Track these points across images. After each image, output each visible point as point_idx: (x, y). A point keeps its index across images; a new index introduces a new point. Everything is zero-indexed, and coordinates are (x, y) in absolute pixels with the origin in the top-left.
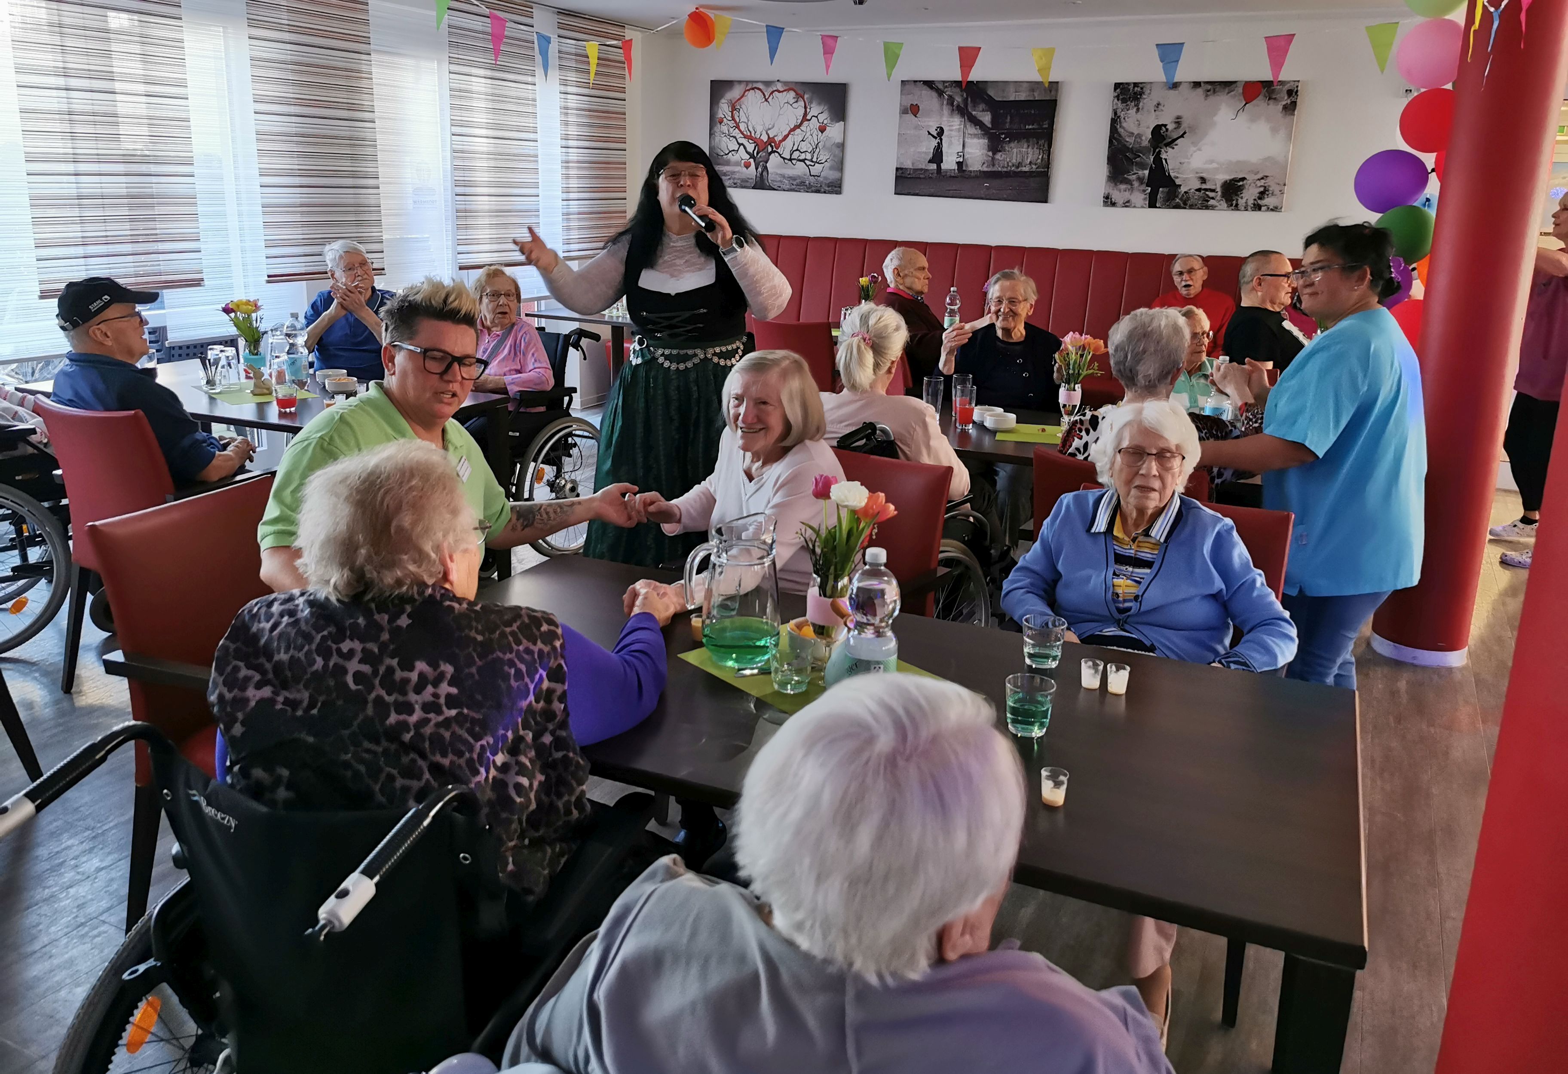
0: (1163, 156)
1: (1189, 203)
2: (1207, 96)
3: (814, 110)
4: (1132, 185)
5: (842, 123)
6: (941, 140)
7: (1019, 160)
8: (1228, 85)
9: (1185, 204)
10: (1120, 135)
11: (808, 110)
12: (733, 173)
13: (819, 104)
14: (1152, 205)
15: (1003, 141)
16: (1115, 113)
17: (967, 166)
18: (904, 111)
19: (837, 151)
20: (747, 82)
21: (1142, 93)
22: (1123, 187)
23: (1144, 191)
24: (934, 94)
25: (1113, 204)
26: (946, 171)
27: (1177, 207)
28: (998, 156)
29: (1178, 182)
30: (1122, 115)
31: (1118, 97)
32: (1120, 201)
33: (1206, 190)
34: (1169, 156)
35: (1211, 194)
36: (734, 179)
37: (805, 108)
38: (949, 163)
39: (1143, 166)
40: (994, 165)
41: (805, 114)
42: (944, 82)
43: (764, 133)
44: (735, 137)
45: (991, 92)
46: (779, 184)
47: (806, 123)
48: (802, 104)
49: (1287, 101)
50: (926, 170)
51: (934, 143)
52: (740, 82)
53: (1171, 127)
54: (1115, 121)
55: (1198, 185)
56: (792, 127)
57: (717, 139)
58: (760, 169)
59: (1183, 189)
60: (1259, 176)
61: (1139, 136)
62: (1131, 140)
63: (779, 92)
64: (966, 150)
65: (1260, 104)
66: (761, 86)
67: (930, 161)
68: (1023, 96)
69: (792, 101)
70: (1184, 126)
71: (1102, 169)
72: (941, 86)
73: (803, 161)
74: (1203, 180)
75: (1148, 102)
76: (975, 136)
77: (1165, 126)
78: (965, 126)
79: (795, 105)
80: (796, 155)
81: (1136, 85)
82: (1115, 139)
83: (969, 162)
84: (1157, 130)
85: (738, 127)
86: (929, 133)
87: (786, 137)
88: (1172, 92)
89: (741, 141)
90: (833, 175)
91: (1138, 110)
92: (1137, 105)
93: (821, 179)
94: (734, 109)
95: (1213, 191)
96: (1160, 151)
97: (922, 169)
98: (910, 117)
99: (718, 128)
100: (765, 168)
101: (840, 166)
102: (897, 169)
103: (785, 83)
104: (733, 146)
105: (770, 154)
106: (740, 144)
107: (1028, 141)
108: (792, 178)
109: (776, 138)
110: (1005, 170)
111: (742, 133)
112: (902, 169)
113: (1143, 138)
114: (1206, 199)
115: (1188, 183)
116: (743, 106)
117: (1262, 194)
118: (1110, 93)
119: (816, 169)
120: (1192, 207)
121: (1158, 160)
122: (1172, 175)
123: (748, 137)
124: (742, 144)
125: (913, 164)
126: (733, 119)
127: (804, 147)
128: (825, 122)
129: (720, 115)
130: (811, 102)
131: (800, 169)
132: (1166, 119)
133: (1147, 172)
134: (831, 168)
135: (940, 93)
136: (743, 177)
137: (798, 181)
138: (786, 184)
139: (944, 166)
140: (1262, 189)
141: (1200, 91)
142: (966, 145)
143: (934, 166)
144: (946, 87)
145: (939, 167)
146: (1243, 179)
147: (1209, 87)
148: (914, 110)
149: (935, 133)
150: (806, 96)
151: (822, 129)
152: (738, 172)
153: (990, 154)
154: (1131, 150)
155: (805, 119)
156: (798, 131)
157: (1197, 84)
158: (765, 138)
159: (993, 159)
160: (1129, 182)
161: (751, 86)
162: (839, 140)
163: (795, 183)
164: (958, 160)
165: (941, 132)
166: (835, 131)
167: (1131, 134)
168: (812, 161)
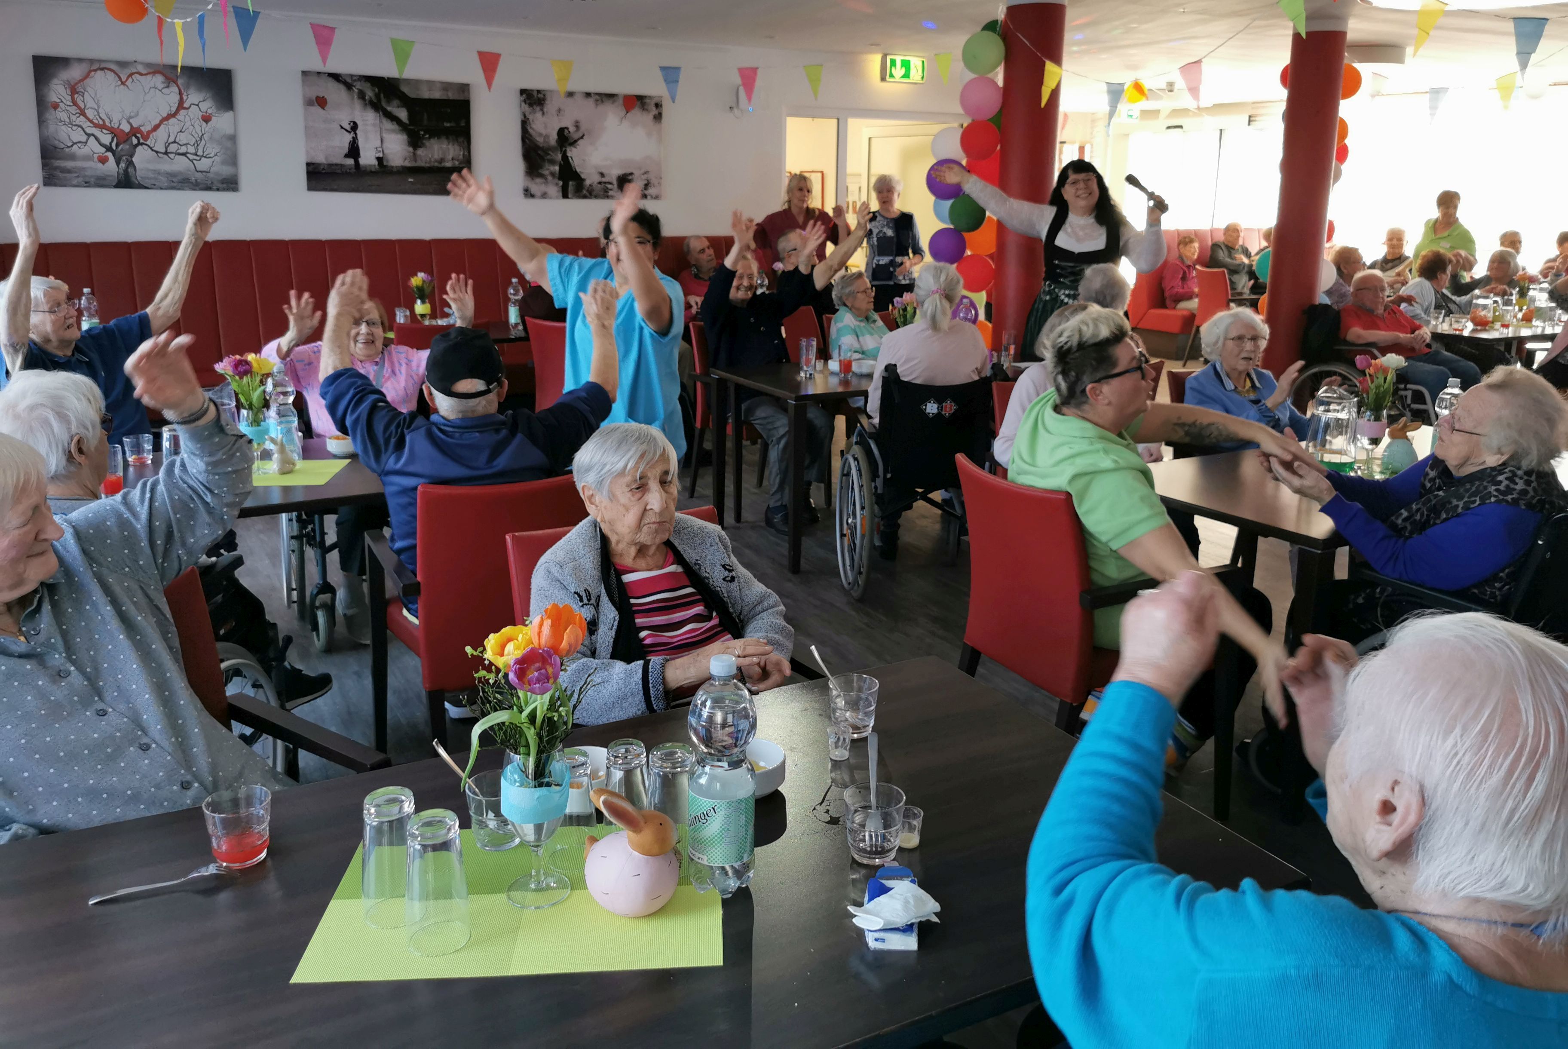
0: (569, 154)
1: (594, 193)
2: (597, 105)
3: (194, 97)
4: (546, 179)
5: (231, 112)
6: (356, 134)
7: (441, 156)
8: (611, 96)
9: (591, 194)
10: (531, 135)
11: (185, 97)
12: (84, 169)
13: (200, 90)
14: (565, 195)
15: (423, 137)
16: (525, 116)
17: (387, 161)
18: (309, 103)
19: (229, 144)
20: (92, 61)
21: (544, 99)
22: (538, 180)
23: (557, 184)
24: (342, 88)
25: (532, 196)
26: (366, 166)
27: (585, 197)
28: (420, 152)
29: (583, 176)
30: (530, 117)
31: (525, 101)
32: (538, 194)
33: (605, 183)
34: (573, 153)
35: (609, 186)
36: (85, 176)
37: (180, 94)
38: (368, 158)
39: (552, 162)
40: (416, 161)
41: (181, 102)
42: (352, 76)
43: (124, 122)
44: (79, 126)
45: (405, 89)
46: (153, 182)
47: (182, 112)
48: (175, 89)
49: (654, 112)
50: (342, 166)
51: (348, 137)
52: (80, 60)
53: (572, 129)
54: (525, 123)
55: (597, 178)
56: (165, 115)
57: (52, 128)
58: (123, 165)
59: (588, 183)
60: (643, 171)
61: (547, 136)
62: (540, 140)
63: (141, 74)
64: (385, 145)
65: (636, 113)
66: (113, 67)
67: (347, 156)
68: (437, 95)
69: (161, 86)
70: (583, 128)
71: (519, 165)
72: (349, 80)
73: (184, 154)
74: (602, 175)
75: (551, 106)
76: (393, 131)
77: (567, 128)
78: (381, 122)
79: (165, 91)
80: (173, 148)
81: (539, 92)
82: (529, 139)
83: (390, 157)
84: (561, 132)
85: (82, 113)
86: (342, 127)
87: (156, 128)
88: (569, 100)
89: (89, 131)
90: (226, 171)
91: (543, 114)
92: (542, 110)
93: (211, 175)
94: (74, 91)
95: (610, 183)
96: (565, 151)
97: (336, 165)
98: (317, 109)
99: (50, 115)
100: (130, 163)
101: (233, 160)
102: (308, 164)
103: (148, 65)
104: (78, 136)
105: (136, 146)
106: (89, 135)
107: (447, 138)
108: (173, 175)
109: (142, 129)
110: (428, 165)
111: (91, 121)
112: (313, 164)
113: (551, 138)
114: (606, 190)
115: (591, 178)
116: (89, 89)
117: (647, 186)
118: (518, 98)
119: (204, 164)
120: (596, 197)
121: (565, 157)
122: (578, 170)
123: (102, 127)
124: (93, 135)
125: (326, 158)
126: (75, 103)
127: (183, 138)
128: (210, 111)
129: (53, 98)
130: (187, 87)
131: (180, 165)
132: (568, 123)
133: (557, 168)
134: (224, 163)
135: (349, 86)
136: (99, 173)
137: (180, 178)
138: (164, 181)
139: (363, 161)
140: (646, 182)
141: (591, 102)
142: (385, 140)
143: (350, 162)
144: (355, 81)
145: (357, 163)
146: (631, 174)
147: (598, 97)
148: (321, 102)
149: (349, 129)
150: (180, 81)
151: (207, 119)
152: (91, 168)
153: (411, 149)
154: (542, 149)
155: (181, 106)
156: (172, 120)
157: (588, 95)
158: (126, 128)
159: (414, 154)
160: (542, 176)
161: (96, 65)
162: (230, 131)
163: (174, 180)
164: (377, 155)
165: (354, 127)
166: (222, 122)
167: (540, 135)
168: (197, 155)
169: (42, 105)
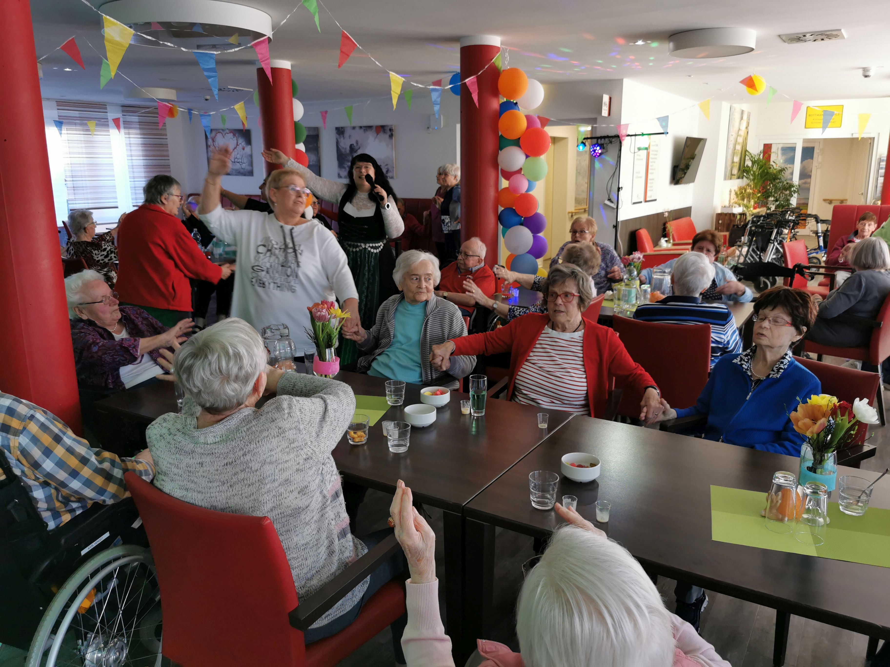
2: (365, 132)
3: (240, 140)
5: (249, 146)
8: (370, 127)
10: (340, 149)
13: (242, 138)
16: (337, 140)
19: (250, 158)
21: (344, 131)
22: (343, 170)
30: (339, 140)
31: (337, 133)
37: (237, 140)
41: (237, 142)
47: (238, 147)
48: (235, 138)
49: (390, 133)
52: (214, 130)
53: (355, 145)
54: (337, 143)
61: (346, 149)
62: (343, 151)
63: (228, 133)
65: (381, 134)
66: (221, 131)
69: (232, 137)
71: (335, 163)
73: (239, 162)
75: (347, 134)
77: (353, 144)
79: (233, 139)
80: (236, 160)
81: (342, 128)
82: (338, 150)
84: (351, 146)
88: (353, 131)
90: (249, 168)
92: (343, 137)
93: (246, 170)
94: (213, 141)
96: (353, 155)
99: (209, 149)
101: (251, 164)
103: (229, 130)
108: (236, 170)
116: (217, 139)
118: (334, 131)
119: (244, 166)
126: (214, 145)
127: (238, 156)
128: (244, 146)
129: (209, 144)
130: (239, 137)
131: (238, 166)
133: (350, 164)
134: (248, 165)
138: (234, 173)
141: (362, 131)
147: (365, 128)
150: (237, 135)
151: (243, 149)
154: (344, 154)
155: (237, 145)
156: (236, 150)
157: (361, 127)
161: (218, 131)
162: (249, 153)
163: (237, 172)
166: (248, 149)
167: (343, 148)
168: (241, 162)
169: (207, 146)
